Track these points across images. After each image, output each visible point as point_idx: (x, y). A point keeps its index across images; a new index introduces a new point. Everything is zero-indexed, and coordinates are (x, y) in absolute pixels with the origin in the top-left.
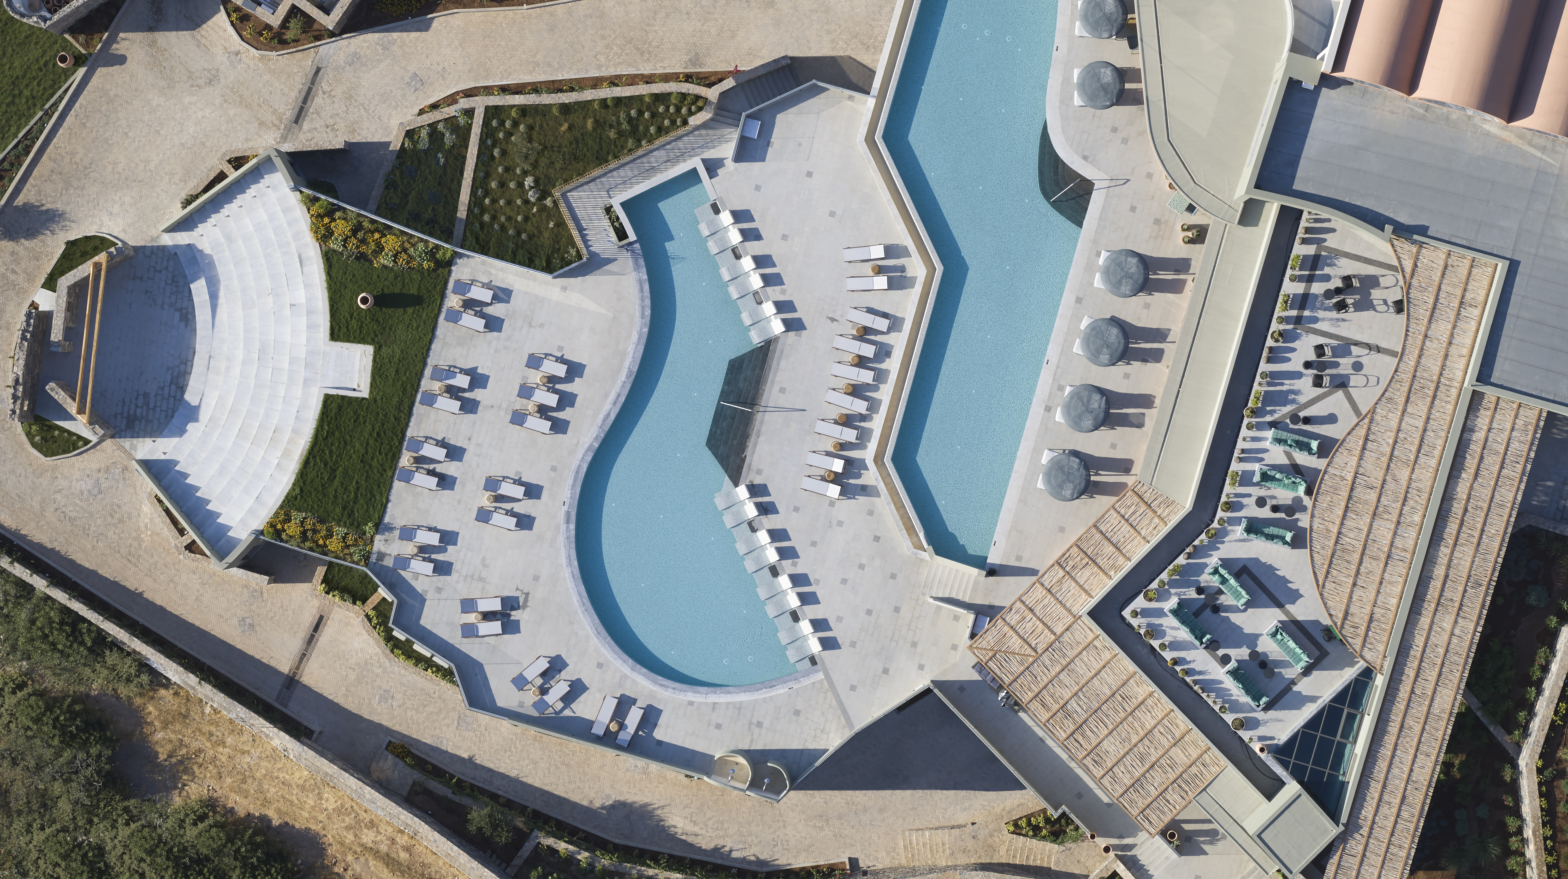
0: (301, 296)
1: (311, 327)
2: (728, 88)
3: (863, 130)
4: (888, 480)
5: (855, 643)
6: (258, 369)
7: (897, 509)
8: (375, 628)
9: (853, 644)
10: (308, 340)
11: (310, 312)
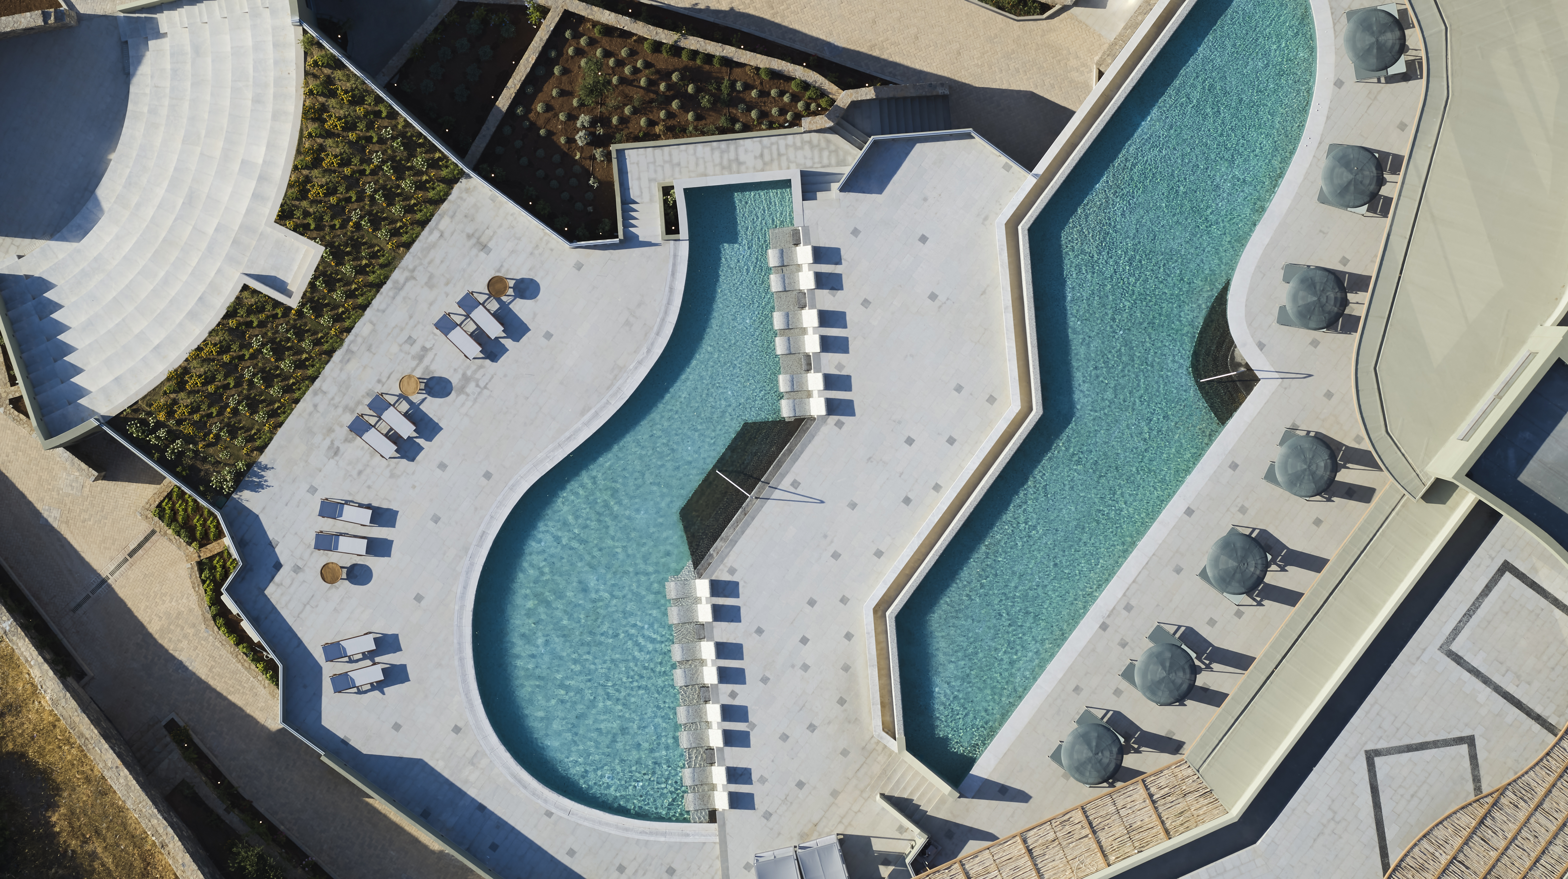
0: (259, 154)
1: (257, 196)
2: (864, 98)
3: (1008, 211)
4: (882, 637)
5: (771, 815)
6: (176, 220)
7: (880, 677)
8: (204, 582)
9: (767, 815)
10: (248, 212)
11: (263, 178)
